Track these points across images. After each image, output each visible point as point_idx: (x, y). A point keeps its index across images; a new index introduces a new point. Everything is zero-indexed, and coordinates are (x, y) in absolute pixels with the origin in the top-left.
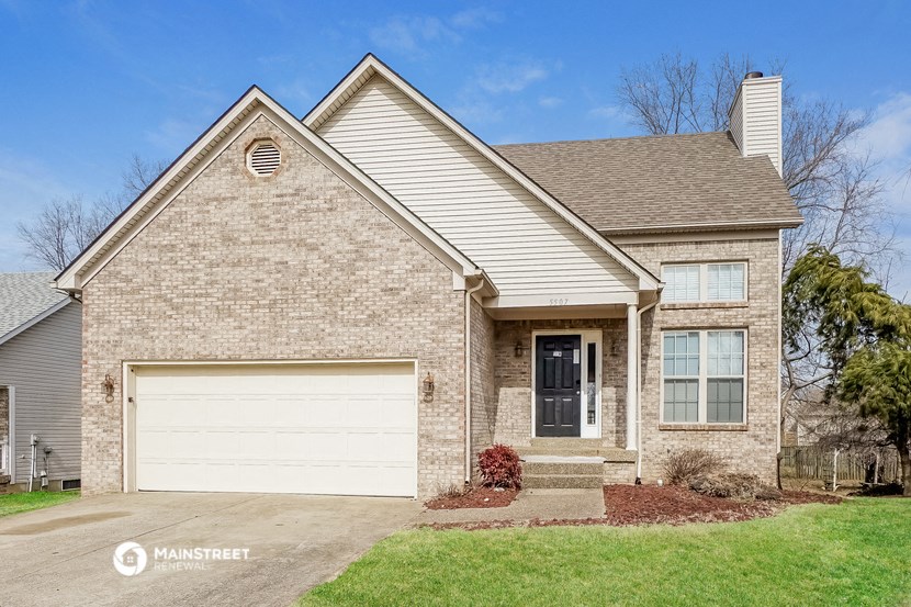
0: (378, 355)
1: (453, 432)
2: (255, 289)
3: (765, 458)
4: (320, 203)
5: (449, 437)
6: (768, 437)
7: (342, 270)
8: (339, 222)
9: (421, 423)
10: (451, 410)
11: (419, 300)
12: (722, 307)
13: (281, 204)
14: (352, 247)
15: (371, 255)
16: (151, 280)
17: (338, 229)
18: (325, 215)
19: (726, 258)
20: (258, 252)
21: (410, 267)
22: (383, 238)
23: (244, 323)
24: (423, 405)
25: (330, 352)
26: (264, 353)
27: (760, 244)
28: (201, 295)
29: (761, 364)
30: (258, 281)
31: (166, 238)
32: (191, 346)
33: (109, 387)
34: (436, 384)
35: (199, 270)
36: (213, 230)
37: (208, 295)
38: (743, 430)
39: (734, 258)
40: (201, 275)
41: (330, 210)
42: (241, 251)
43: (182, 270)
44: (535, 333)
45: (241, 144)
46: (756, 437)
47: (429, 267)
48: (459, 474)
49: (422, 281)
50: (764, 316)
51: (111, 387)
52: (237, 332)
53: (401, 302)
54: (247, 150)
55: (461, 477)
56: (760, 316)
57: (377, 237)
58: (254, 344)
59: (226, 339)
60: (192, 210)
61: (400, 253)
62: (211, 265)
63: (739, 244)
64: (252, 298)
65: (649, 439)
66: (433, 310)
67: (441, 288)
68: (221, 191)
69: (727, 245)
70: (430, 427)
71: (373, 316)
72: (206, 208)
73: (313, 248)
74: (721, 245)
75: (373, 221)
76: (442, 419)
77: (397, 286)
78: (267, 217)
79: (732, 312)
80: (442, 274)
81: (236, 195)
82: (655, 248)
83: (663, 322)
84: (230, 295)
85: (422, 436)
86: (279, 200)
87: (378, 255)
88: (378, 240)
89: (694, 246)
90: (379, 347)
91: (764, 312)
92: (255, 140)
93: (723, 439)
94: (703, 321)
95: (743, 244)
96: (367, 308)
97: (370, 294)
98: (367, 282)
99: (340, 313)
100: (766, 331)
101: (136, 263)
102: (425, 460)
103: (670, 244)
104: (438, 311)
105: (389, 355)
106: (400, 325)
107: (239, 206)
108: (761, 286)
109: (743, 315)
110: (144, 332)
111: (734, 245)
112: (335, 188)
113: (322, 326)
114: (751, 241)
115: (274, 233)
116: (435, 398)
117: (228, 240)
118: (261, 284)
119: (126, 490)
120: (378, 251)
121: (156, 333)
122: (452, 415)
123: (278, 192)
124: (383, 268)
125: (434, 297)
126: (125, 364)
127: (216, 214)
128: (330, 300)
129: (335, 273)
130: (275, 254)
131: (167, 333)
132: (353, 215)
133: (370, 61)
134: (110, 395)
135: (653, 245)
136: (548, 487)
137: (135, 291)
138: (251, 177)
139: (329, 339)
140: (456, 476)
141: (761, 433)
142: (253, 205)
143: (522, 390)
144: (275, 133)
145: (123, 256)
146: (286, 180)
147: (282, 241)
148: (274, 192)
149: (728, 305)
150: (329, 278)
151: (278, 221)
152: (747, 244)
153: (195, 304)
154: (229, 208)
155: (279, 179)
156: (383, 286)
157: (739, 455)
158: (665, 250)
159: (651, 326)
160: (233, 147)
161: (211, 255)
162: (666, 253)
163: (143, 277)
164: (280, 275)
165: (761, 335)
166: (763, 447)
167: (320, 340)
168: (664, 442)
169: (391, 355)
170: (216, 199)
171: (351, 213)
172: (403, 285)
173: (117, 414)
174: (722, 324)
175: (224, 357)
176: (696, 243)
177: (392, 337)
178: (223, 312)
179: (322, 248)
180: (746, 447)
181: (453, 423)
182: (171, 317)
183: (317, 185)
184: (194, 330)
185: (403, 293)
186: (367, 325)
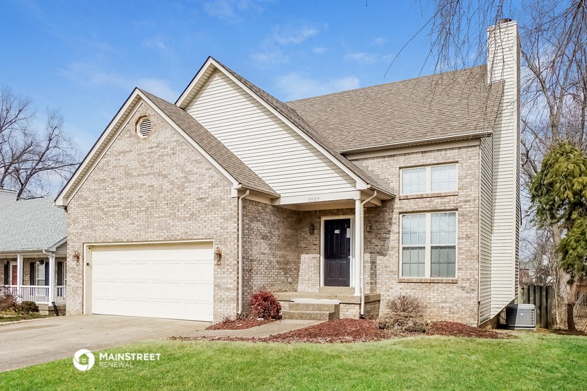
0: (195, 237)
1: (231, 284)
2: (139, 202)
3: (469, 303)
4: (169, 150)
5: (229, 286)
6: (472, 288)
7: (178, 188)
8: (177, 161)
9: (215, 278)
10: (230, 270)
11: (215, 204)
12: (439, 196)
13: (152, 153)
14: (183, 175)
15: (192, 179)
16: (95, 199)
17: (177, 165)
18: (171, 157)
19: (442, 161)
20: (141, 180)
21: (210, 185)
22: (198, 168)
23: (134, 221)
24: (216, 267)
25: (173, 236)
26: (143, 238)
27: (465, 150)
28: (116, 206)
29: (467, 235)
30: (140, 197)
31: (102, 176)
32: (111, 235)
33: (77, 257)
34: (223, 255)
35: (115, 192)
36: (121, 170)
37: (119, 206)
38: (454, 283)
39: (448, 161)
40: (116, 194)
41: (173, 154)
42: (134, 181)
43: (108, 193)
44: (323, 219)
45: (134, 120)
46: (463, 288)
47: (220, 184)
48: (234, 309)
49: (216, 193)
50: (469, 201)
51: (78, 257)
52: (131, 226)
53: (206, 206)
54: (137, 123)
55: (235, 311)
56: (466, 201)
57: (195, 168)
58: (138, 233)
59: (126, 231)
60: (112, 159)
61: (205, 177)
62: (121, 189)
63: (451, 151)
64: (138, 207)
65: (391, 288)
66: (222, 210)
67: (225, 196)
68: (125, 147)
69: (443, 152)
70: (219, 280)
71: (192, 214)
72: (119, 158)
73: (165, 177)
74: (439, 153)
75: (193, 159)
76: (226, 275)
77: (204, 196)
78: (144, 160)
79: (446, 200)
80: (226, 188)
81: (131, 149)
82: (396, 158)
83: (400, 208)
84: (128, 205)
85: (215, 286)
86: (149, 150)
87: (195, 179)
88: (195, 170)
89: (420, 155)
90: (195, 232)
91: (468, 198)
92: (140, 118)
93: (441, 289)
94: (426, 206)
95: (454, 151)
96: (190, 209)
97: (191, 202)
98: (190, 195)
99: (177, 213)
100: (470, 211)
101: (89, 190)
102: (218, 300)
103: (405, 154)
104: (224, 210)
105: (200, 237)
106: (206, 219)
107: (132, 155)
108: (467, 180)
109: (453, 201)
110: (92, 227)
111: (448, 152)
112: (175, 141)
113: (169, 221)
114: (459, 148)
115: (148, 169)
116: (222, 263)
117: (128, 174)
118: (142, 199)
119: (84, 313)
120: (195, 176)
121: (96, 228)
122: (231, 273)
123: (150, 146)
124: (198, 186)
125: (222, 202)
126: (85, 245)
127: (123, 160)
128: (173, 206)
129: (175, 191)
130: (148, 181)
131: (101, 228)
132: (184, 156)
133: (211, 61)
134: (78, 261)
135: (394, 156)
136: (297, 319)
137: (89, 205)
138: (138, 138)
139: (172, 228)
140: (232, 311)
141: (467, 285)
142: (139, 154)
143: (314, 255)
144: (149, 112)
145: (84, 186)
146: (153, 138)
147: (151, 174)
148: (148, 146)
149: (443, 195)
150: (172, 194)
151: (149, 162)
152: (457, 151)
153: (113, 211)
154: (129, 156)
155: (150, 138)
156: (197, 197)
157: (451, 300)
158: (401, 159)
159: (393, 211)
160: (130, 123)
161: (121, 183)
162: (402, 161)
163: (92, 198)
164: (150, 193)
165: (466, 215)
166: (468, 295)
167: (168, 229)
168: (401, 291)
169: (201, 237)
170: (123, 152)
171: (183, 155)
172: (207, 196)
173: (81, 272)
174: (440, 208)
175: (125, 240)
176: (422, 152)
177: (201, 227)
178: (125, 215)
179: (169, 176)
180: (456, 295)
181: (231, 278)
182: (103, 219)
183: (167, 140)
184: (113, 225)
185: (207, 200)
186: (190, 220)
